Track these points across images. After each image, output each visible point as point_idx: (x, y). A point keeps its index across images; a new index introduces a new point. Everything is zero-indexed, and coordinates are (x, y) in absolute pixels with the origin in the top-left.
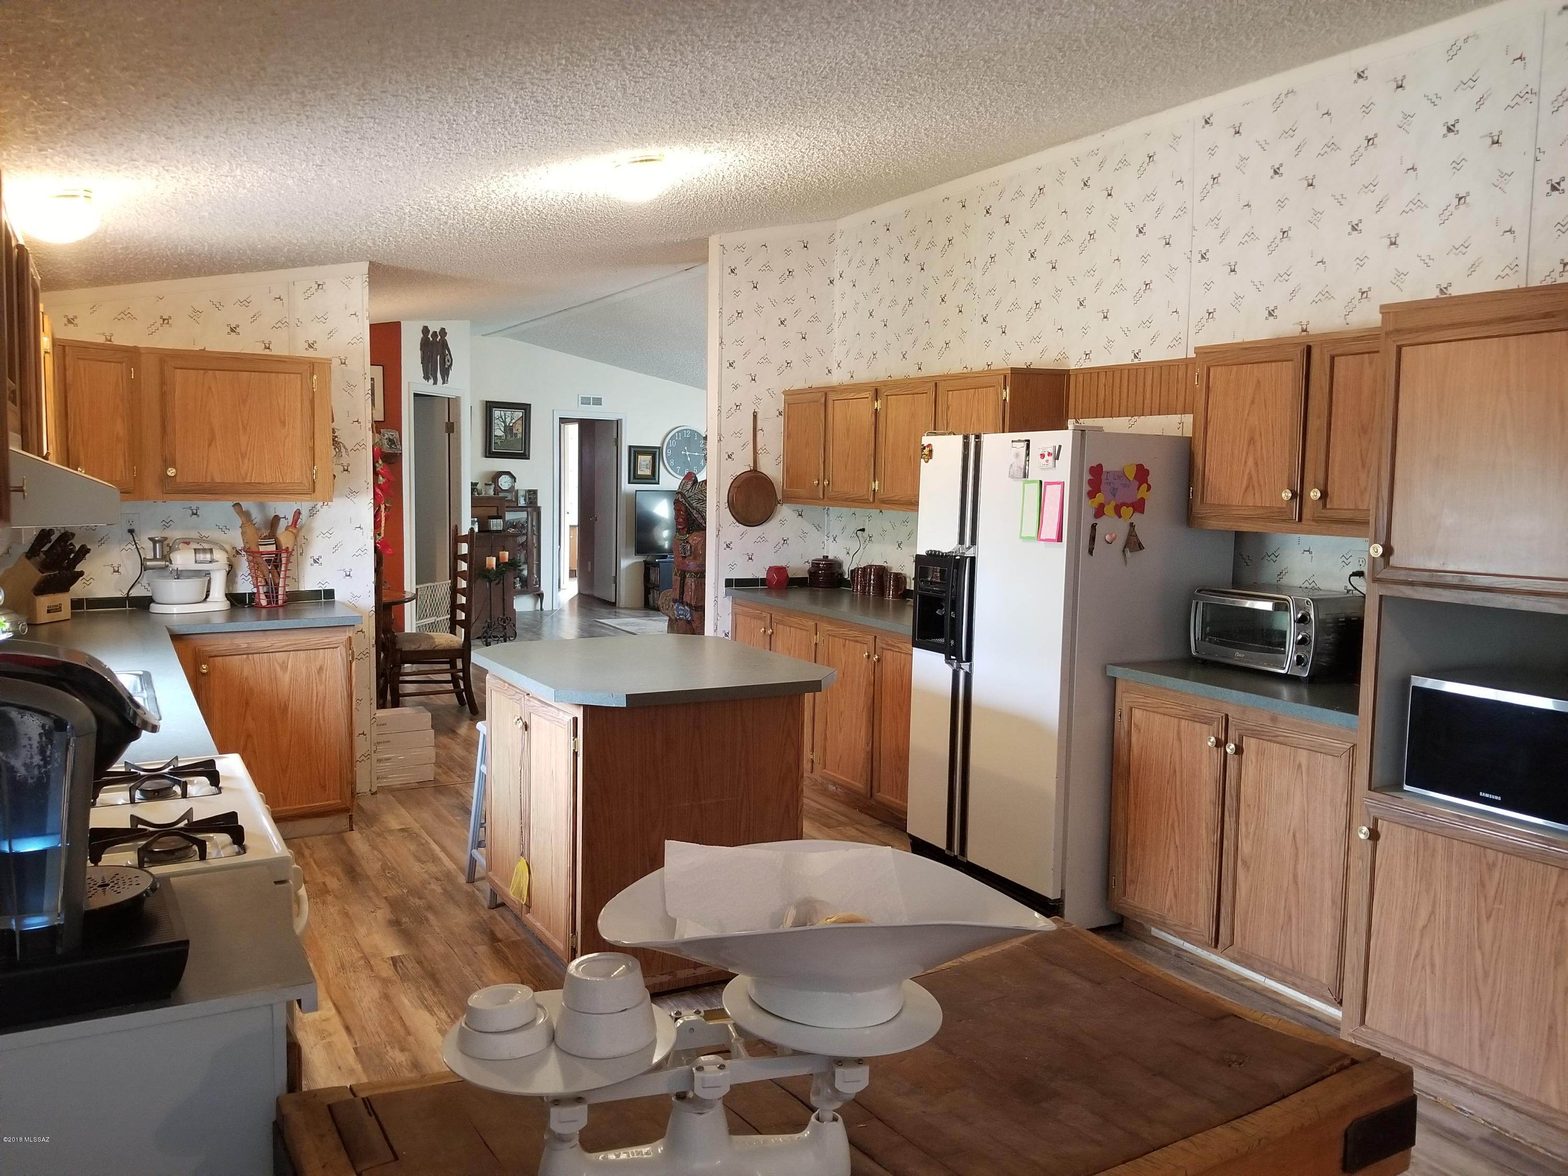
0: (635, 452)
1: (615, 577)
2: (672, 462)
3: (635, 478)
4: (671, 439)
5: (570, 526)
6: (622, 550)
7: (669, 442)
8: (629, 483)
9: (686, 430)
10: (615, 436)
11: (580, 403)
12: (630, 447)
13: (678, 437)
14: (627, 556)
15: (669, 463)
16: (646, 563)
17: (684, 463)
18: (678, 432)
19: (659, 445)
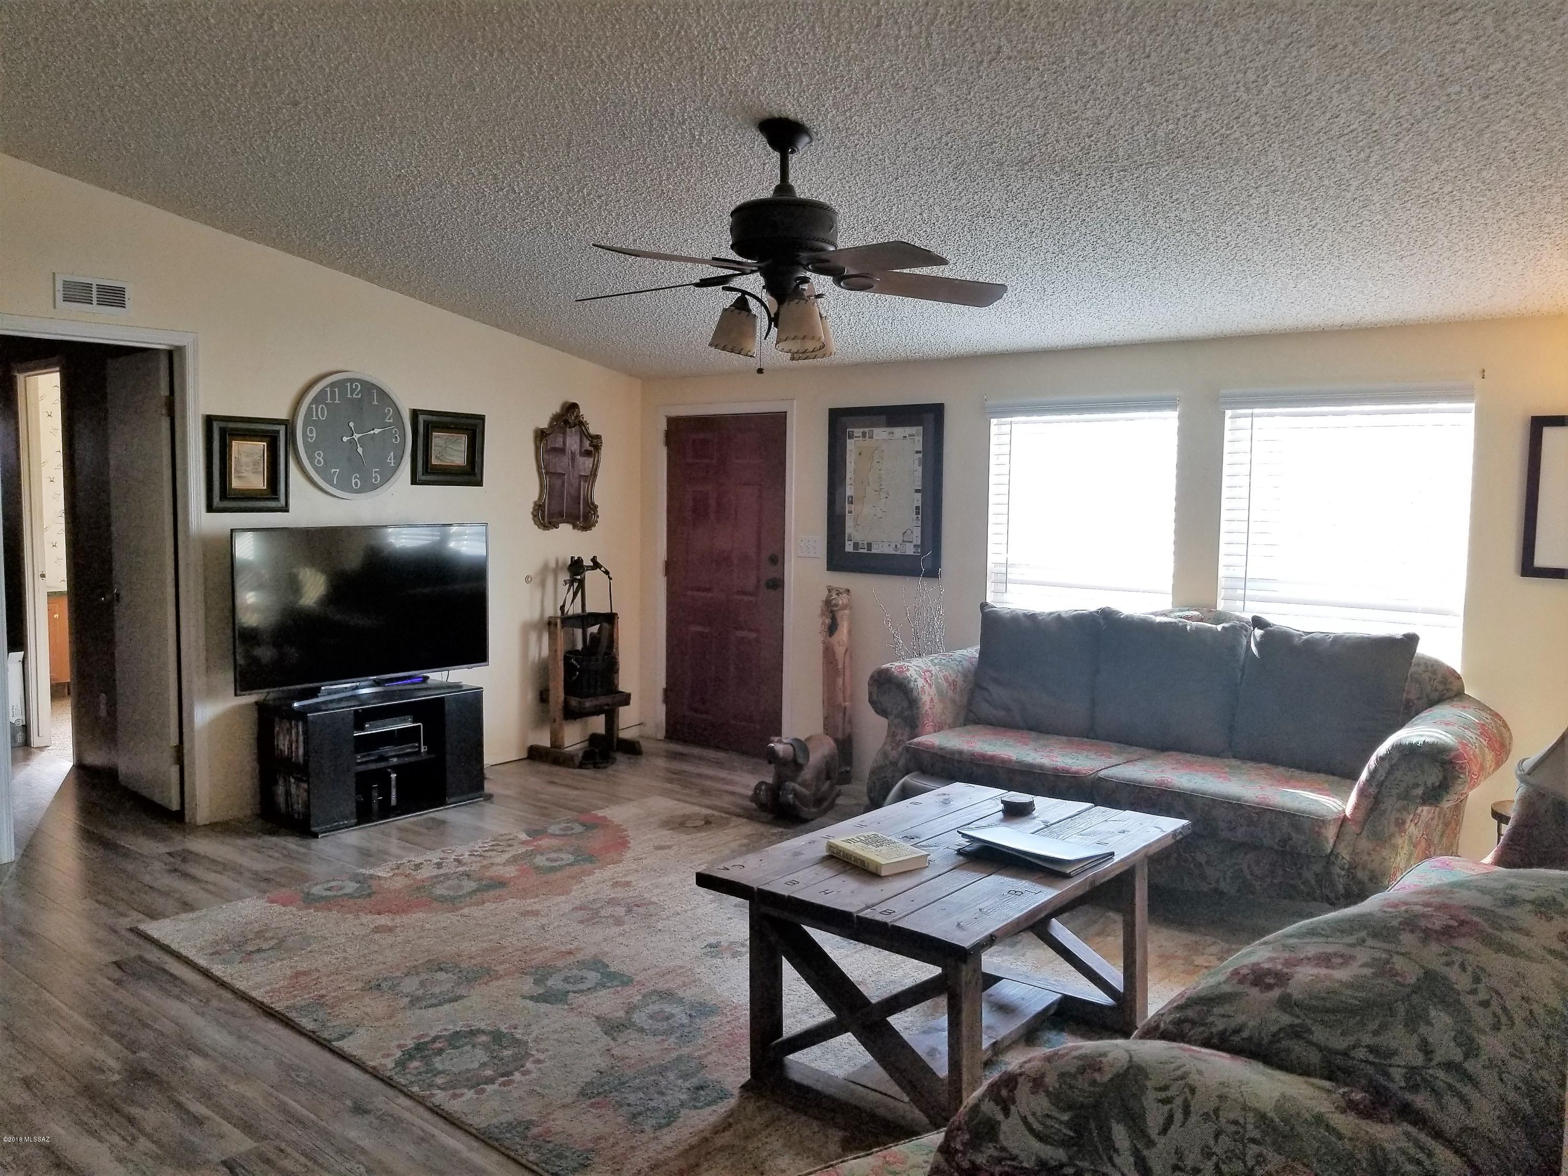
0: (223, 432)
1: (179, 749)
2: (320, 457)
3: (224, 495)
4: (316, 400)
5: (50, 595)
6: (194, 679)
7: (310, 409)
8: (210, 508)
9: (352, 381)
10: (165, 392)
11: (59, 296)
12: (209, 421)
13: (333, 398)
14: (211, 693)
15: (311, 459)
16: (261, 707)
17: (349, 459)
18: (332, 385)
19: (283, 415)
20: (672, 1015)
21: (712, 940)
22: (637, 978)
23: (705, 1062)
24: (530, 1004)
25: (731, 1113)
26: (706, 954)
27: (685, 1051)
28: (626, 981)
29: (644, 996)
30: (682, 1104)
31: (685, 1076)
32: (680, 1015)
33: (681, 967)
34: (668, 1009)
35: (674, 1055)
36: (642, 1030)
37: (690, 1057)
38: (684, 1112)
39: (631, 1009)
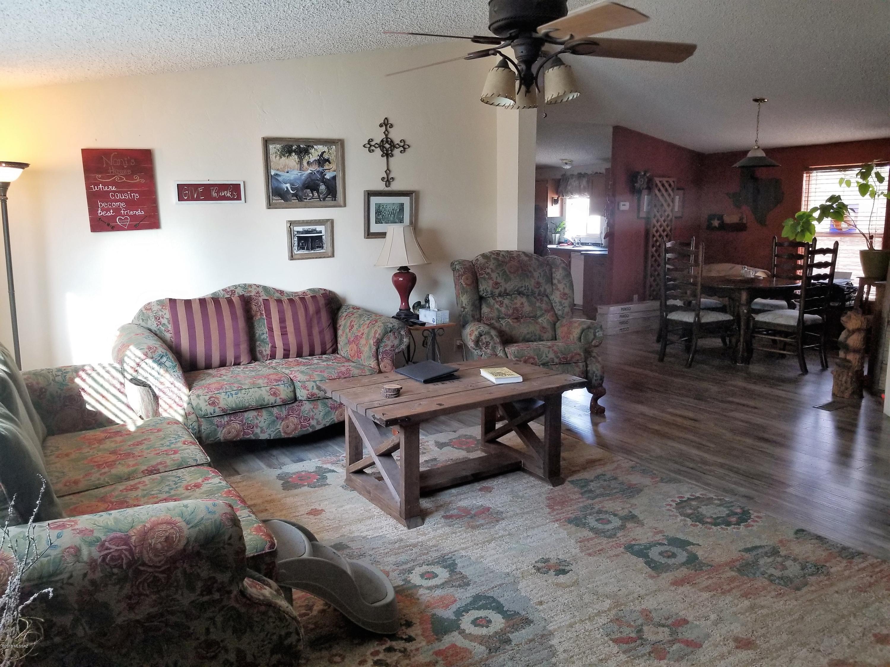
20: (597, 520)
21: (562, 578)
22: (622, 549)
23: (580, 496)
24: (691, 540)
25: (571, 475)
26: (569, 564)
27: (590, 502)
28: (630, 548)
29: (615, 535)
30: (592, 481)
31: (591, 491)
32: (592, 521)
33: (590, 555)
34: (600, 526)
35: (597, 500)
36: (615, 515)
37: (588, 498)
38: (593, 478)
39: (622, 527)
